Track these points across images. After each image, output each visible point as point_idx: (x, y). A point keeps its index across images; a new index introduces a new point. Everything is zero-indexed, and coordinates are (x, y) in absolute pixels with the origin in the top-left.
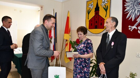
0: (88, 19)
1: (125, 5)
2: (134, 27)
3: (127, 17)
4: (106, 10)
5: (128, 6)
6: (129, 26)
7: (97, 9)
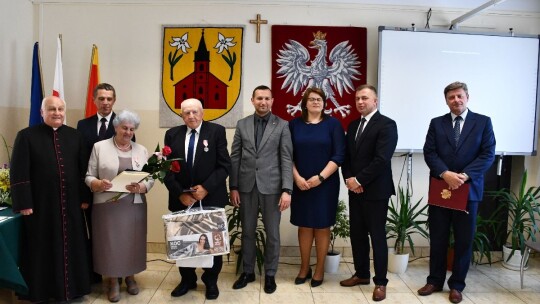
0: (172, 79)
2: (298, 108)
3: (283, 87)
4: (231, 63)
5: (285, 64)
6: (288, 106)
7: (202, 56)
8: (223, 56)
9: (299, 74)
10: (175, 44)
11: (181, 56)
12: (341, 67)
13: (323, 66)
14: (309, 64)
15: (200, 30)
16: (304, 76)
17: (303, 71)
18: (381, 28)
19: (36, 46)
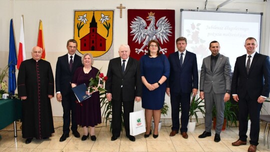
0: (79, 36)
1: (131, 27)
4: (108, 28)
5: (134, 28)
6: (136, 49)
7: (93, 25)
8: (104, 25)
9: (141, 33)
10: (80, 19)
11: (83, 25)
12: (162, 30)
13: (153, 29)
14: (146, 28)
15: (92, 12)
16: (144, 34)
17: (143, 32)
18: (182, 10)
19: (12, 21)
